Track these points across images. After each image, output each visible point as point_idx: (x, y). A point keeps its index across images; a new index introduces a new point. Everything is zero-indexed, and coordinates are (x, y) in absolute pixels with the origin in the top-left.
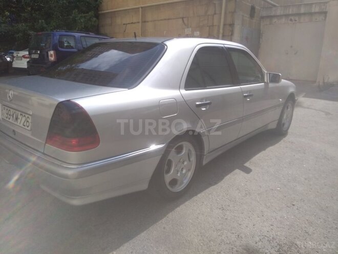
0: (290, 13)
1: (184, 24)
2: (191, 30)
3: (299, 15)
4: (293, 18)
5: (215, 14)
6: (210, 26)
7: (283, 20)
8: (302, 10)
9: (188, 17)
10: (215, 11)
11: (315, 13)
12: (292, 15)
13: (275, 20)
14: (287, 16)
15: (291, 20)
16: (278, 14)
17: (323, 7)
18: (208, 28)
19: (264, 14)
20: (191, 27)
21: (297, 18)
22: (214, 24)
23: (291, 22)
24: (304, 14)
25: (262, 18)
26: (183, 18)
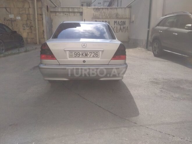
0: (65, 11)
1: (8, 12)
2: (13, 16)
3: (69, 12)
4: (66, 13)
5: (30, 7)
6: (27, 14)
7: (62, 14)
8: (71, 10)
9: (10, 8)
10: (29, 6)
11: (76, 12)
12: (66, 12)
13: (57, 14)
14: (63, 12)
15: (65, 14)
16: (59, 11)
17: (79, 10)
18: (26, 15)
19: (52, 10)
20: (13, 14)
21: (68, 14)
22: (30, 13)
23: (65, 15)
24: (71, 12)
25: (51, 12)
26: (6, 8)
